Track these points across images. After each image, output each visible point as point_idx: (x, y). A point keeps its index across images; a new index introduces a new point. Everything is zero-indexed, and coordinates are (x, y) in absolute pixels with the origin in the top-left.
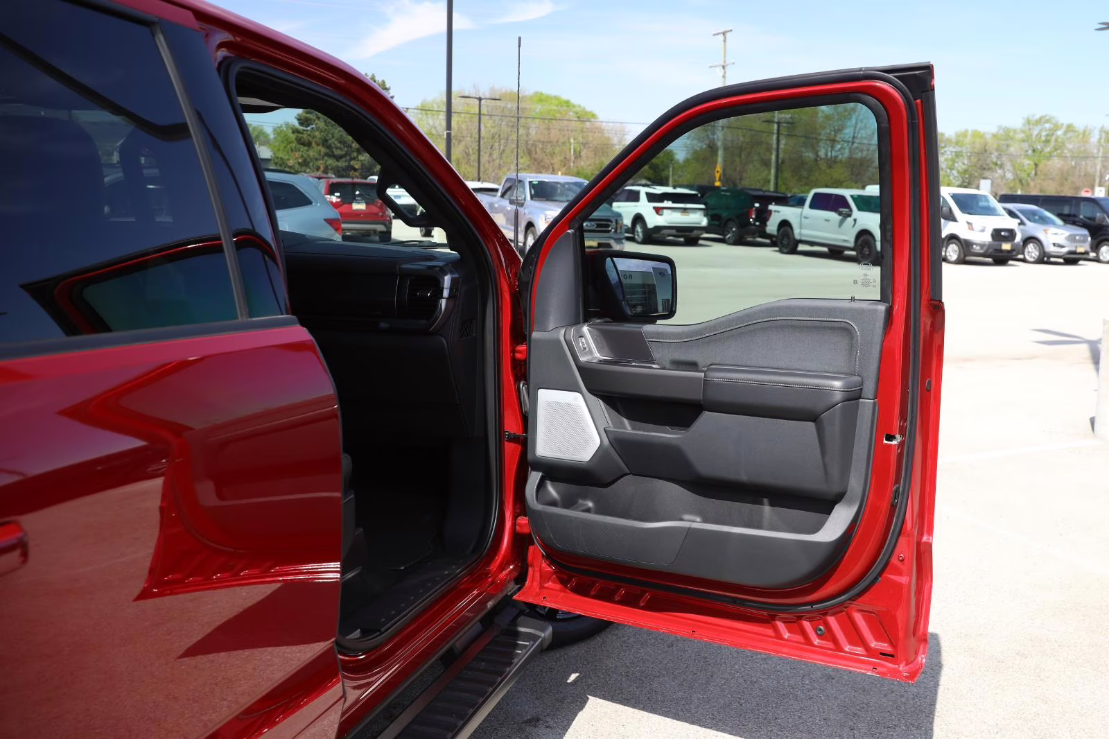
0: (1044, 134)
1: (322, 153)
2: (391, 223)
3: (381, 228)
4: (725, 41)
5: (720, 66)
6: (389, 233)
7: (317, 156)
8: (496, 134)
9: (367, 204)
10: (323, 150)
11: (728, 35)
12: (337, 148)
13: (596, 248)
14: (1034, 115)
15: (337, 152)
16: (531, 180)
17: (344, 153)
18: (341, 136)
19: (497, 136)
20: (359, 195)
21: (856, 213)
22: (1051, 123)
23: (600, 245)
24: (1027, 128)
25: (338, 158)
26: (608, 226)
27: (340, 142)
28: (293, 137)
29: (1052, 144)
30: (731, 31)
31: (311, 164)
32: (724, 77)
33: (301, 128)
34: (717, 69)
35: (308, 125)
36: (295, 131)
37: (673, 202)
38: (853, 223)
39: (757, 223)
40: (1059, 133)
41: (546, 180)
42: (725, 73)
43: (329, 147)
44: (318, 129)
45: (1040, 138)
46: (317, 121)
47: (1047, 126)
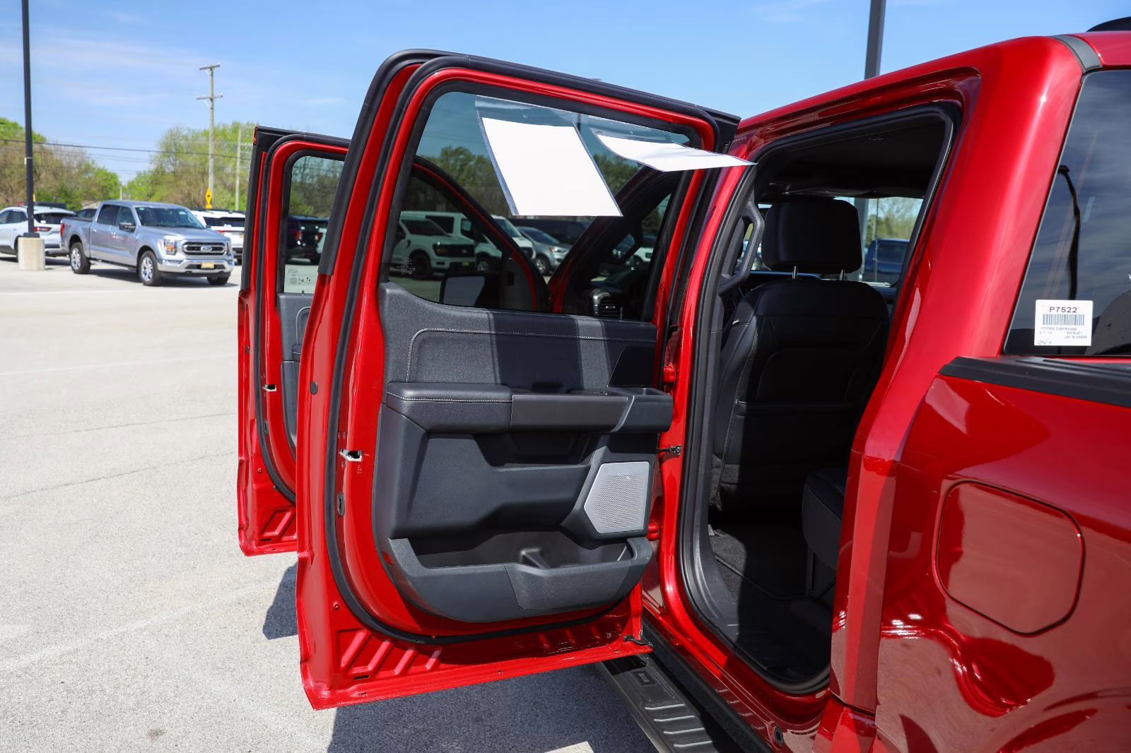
0: (459, 163)
4: (212, 75)
5: (208, 98)
11: (215, 70)
13: (212, 269)
14: (450, 148)
16: (137, 206)
21: (409, 236)
22: (464, 154)
23: (216, 267)
24: (445, 157)
26: (221, 249)
29: (466, 172)
30: (219, 66)
32: (212, 108)
34: (205, 101)
37: (233, 226)
38: (407, 244)
39: (304, 245)
40: (472, 163)
42: (213, 105)
45: (456, 167)
47: (461, 157)
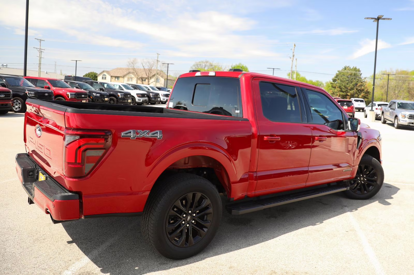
1: (339, 90)
2: (354, 113)
3: (351, 114)
6: (354, 116)
7: (337, 91)
8: (397, 85)
9: (348, 107)
10: (339, 89)
12: (343, 89)
15: (343, 90)
16: (398, 102)
17: (345, 90)
18: (345, 85)
19: (397, 86)
20: (346, 104)
25: (343, 92)
27: (345, 87)
28: (331, 85)
31: (335, 94)
33: (333, 83)
35: (335, 82)
36: (331, 83)
41: (403, 102)
43: (341, 89)
44: (338, 83)
46: (338, 80)
